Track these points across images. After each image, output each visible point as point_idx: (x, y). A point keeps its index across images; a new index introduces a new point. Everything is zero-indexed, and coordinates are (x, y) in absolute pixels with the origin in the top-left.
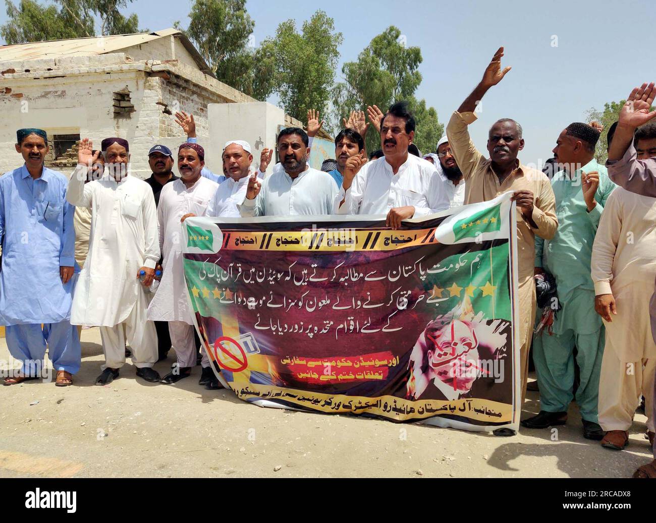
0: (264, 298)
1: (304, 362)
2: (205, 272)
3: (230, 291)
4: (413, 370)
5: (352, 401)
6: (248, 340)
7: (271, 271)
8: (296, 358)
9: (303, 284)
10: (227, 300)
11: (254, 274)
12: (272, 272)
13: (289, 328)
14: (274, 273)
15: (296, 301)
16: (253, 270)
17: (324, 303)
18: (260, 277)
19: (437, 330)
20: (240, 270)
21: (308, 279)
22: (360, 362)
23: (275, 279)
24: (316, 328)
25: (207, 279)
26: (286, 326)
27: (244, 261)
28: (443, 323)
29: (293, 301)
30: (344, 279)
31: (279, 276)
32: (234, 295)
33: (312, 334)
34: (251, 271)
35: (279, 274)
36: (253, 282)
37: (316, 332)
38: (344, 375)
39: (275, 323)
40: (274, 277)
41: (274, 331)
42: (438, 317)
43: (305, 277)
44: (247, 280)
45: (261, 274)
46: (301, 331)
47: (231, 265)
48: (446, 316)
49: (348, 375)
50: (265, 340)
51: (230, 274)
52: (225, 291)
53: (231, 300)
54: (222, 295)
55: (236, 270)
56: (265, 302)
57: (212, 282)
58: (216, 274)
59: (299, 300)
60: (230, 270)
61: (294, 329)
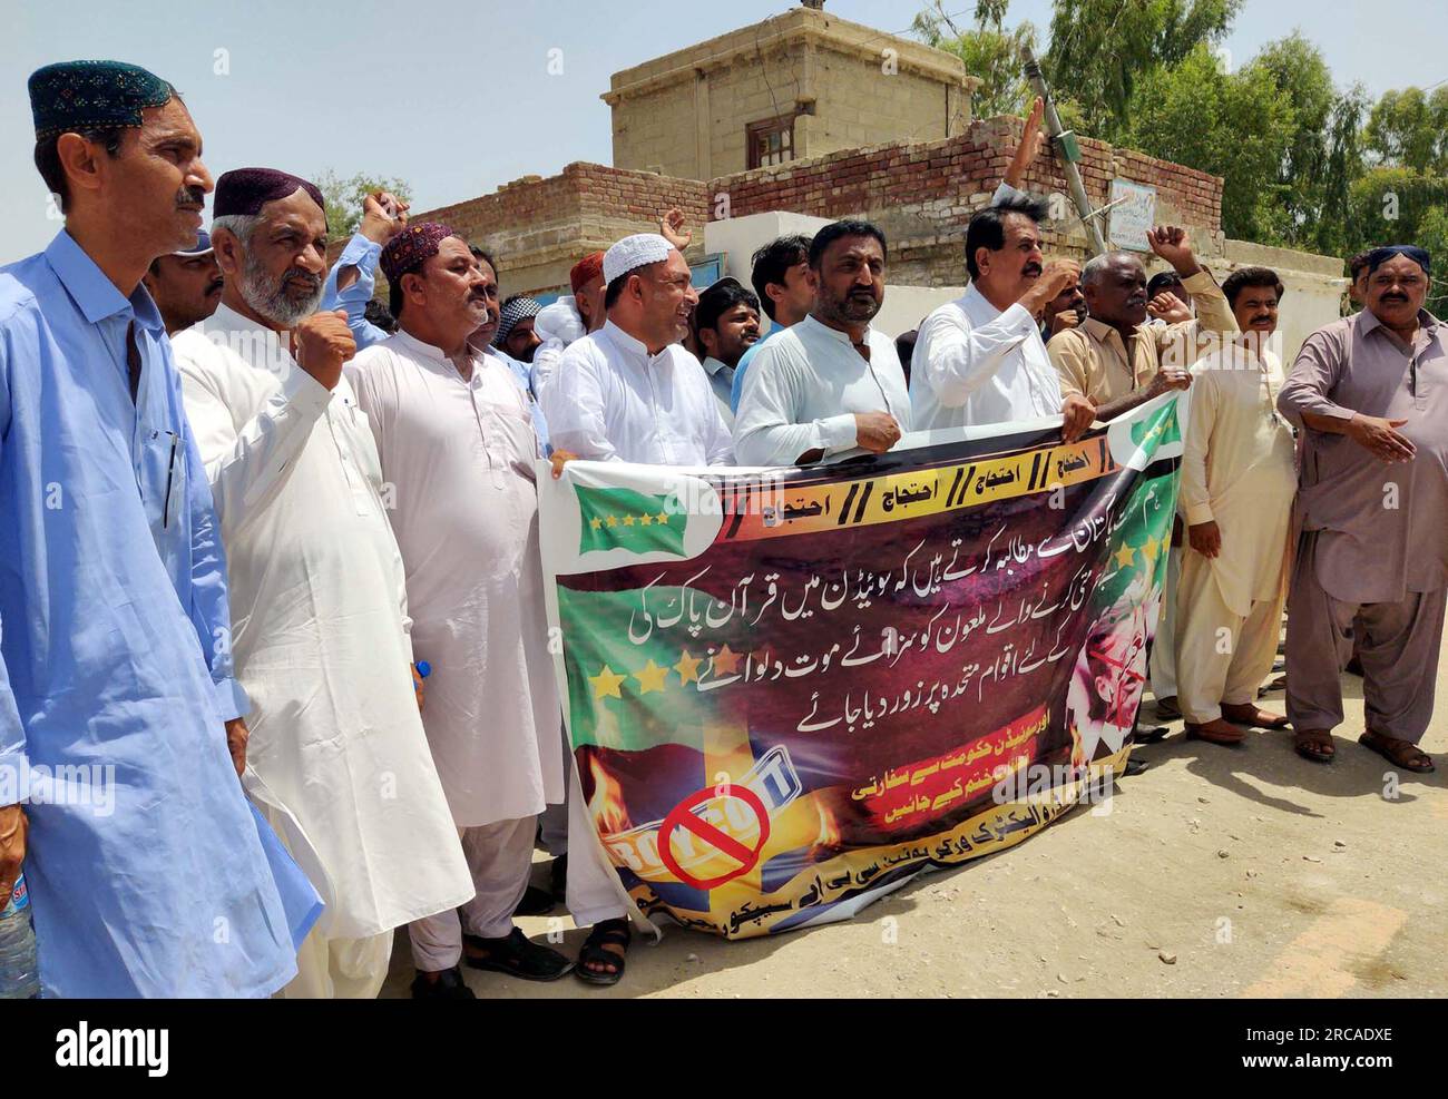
0: (836, 648)
1: (904, 779)
2: (648, 617)
3: (733, 651)
4: (1076, 728)
5: (984, 824)
6: (773, 768)
7: (861, 575)
8: (890, 774)
9: (933, 591)
10: (723, 676)
11: (816, 593)
12: (866, 577)
13: (890, 705)
14: (870, 578)
15: (915, 635)
16: (815, 583)
17: (975, 626)
18: (832, 597)
19: (1103, 637)
20: (772, 589)
21: (939, 578)
22: (1006, 739)
23: (873, 595)
24: (945, 688)
25: (660, 635)
26: (883, 702)
27: (790, 564)
28: (1113, 619)
29: (908, 638)
30: (1004, 562)
31: (882, 583)
32: (745, 659)
33: (937, 704)
34: (807, 586)
35: (881, 579)
36: (810, 613)
37: (944, 697)
38: (975, 780)
39: (857, 703)
40: (871, 588)
41: (851, 725)
42: (1105, 612)
43: (934, 572)
44: (790, 611)
45: (836, 588)
46: (917, 704)
47: (747, 581)
48: (1116, 605)
49: (983, 778)
50: (823, 753)
51: (739, 605)
52: (714, 654)
53: (732, 675)
54: (701, 669)
55: (758, 592)
56: (836, 658)
57: (672, 640)
58: (687, 614)
59: (923, 630)
60: (739, 596)
61: (902, 702)
